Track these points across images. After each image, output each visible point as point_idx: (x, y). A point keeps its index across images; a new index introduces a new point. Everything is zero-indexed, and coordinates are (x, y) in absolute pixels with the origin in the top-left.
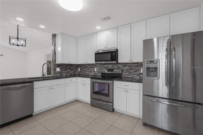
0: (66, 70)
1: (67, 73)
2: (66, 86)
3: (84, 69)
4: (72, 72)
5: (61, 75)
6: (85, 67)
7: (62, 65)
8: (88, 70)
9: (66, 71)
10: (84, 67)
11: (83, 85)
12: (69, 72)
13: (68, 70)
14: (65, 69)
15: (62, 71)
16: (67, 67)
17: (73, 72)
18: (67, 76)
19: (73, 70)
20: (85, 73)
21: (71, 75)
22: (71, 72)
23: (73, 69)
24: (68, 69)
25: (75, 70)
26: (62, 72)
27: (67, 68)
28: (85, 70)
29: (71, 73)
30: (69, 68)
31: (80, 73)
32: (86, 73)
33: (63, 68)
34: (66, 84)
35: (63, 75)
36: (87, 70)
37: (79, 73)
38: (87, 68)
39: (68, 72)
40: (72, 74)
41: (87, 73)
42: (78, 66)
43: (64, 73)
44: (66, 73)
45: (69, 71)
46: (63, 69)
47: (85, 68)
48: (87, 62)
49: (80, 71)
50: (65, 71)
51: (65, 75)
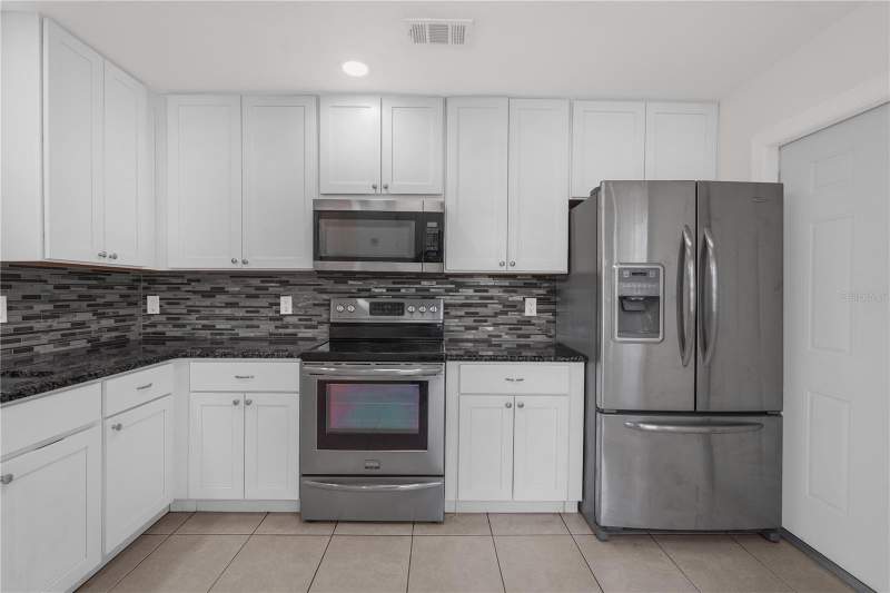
0: (61, 308)
1: (66, 338)
2: (110, 432)
3: (197, 301)
4: (103, 327)
5: (17, 351)
6: (207, 287)
7: (23, 273)
8: (227, 311)
9: (63, 322)
10: (194, 292)
11: (236, 403)
12: (82, 324)
13: (75, 311)
14: (50, 307)
15: (25, 318)
16: (67, 287)
17: (111, 323)
18: (67, 354)
19: (110, 311)
20: (205, 327)
21: (96, 347)
22: (94, 327)
23: (110, 304)
24: (74, 305)
25: (122, 312)
26: (30, 330)
27: (64, 295)
28: (205, 312)
29: (100, 330)
30: (81, 298)
31: (160, 329)
32: (212, 327)
33: (36, 297)
34: (110, 422)
35: (38, 355)
36: (217, 311)
37: (149, 330)
38: (220, 299)
39: (76, 325)
40: (106, 337)
41: (220, 325)
42: (143, 284)
43: (44, 338)
44: (58, 335)
45: (80, 317)
46: (38, 308)
47: (205, 295)
48: (244, 262)
49: (163, 318)
50: (50, 322)
51: (51, 348)
